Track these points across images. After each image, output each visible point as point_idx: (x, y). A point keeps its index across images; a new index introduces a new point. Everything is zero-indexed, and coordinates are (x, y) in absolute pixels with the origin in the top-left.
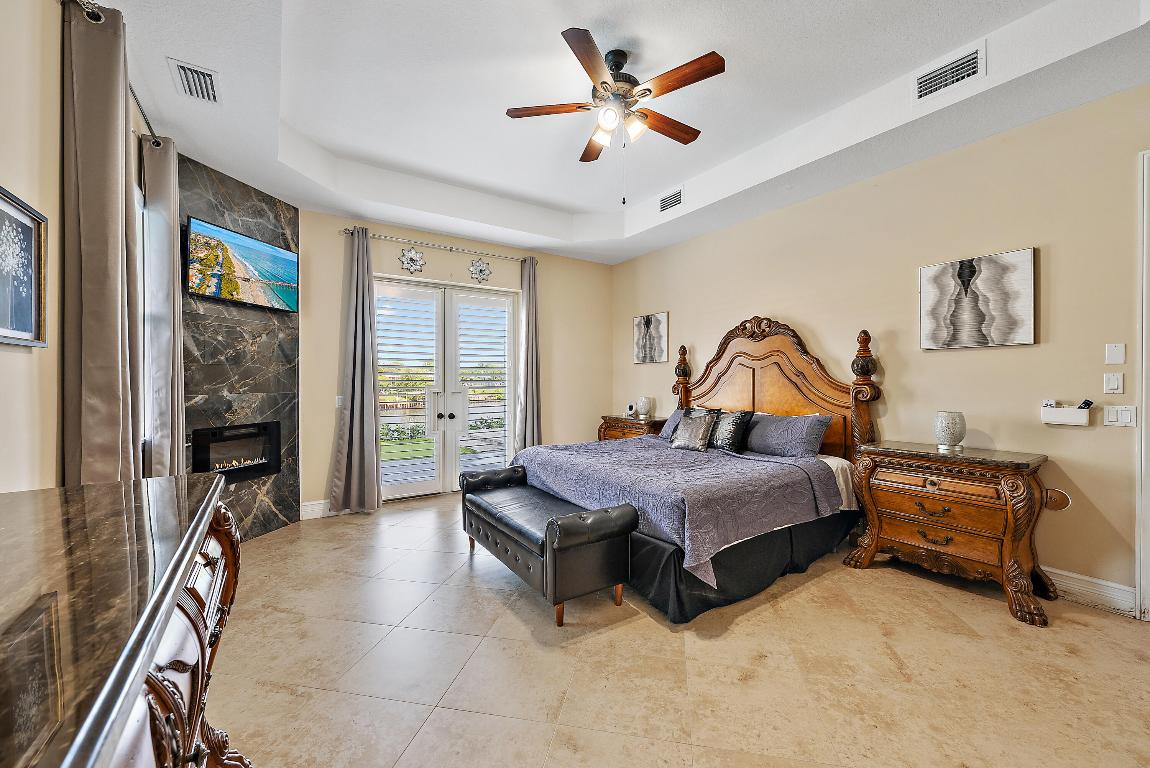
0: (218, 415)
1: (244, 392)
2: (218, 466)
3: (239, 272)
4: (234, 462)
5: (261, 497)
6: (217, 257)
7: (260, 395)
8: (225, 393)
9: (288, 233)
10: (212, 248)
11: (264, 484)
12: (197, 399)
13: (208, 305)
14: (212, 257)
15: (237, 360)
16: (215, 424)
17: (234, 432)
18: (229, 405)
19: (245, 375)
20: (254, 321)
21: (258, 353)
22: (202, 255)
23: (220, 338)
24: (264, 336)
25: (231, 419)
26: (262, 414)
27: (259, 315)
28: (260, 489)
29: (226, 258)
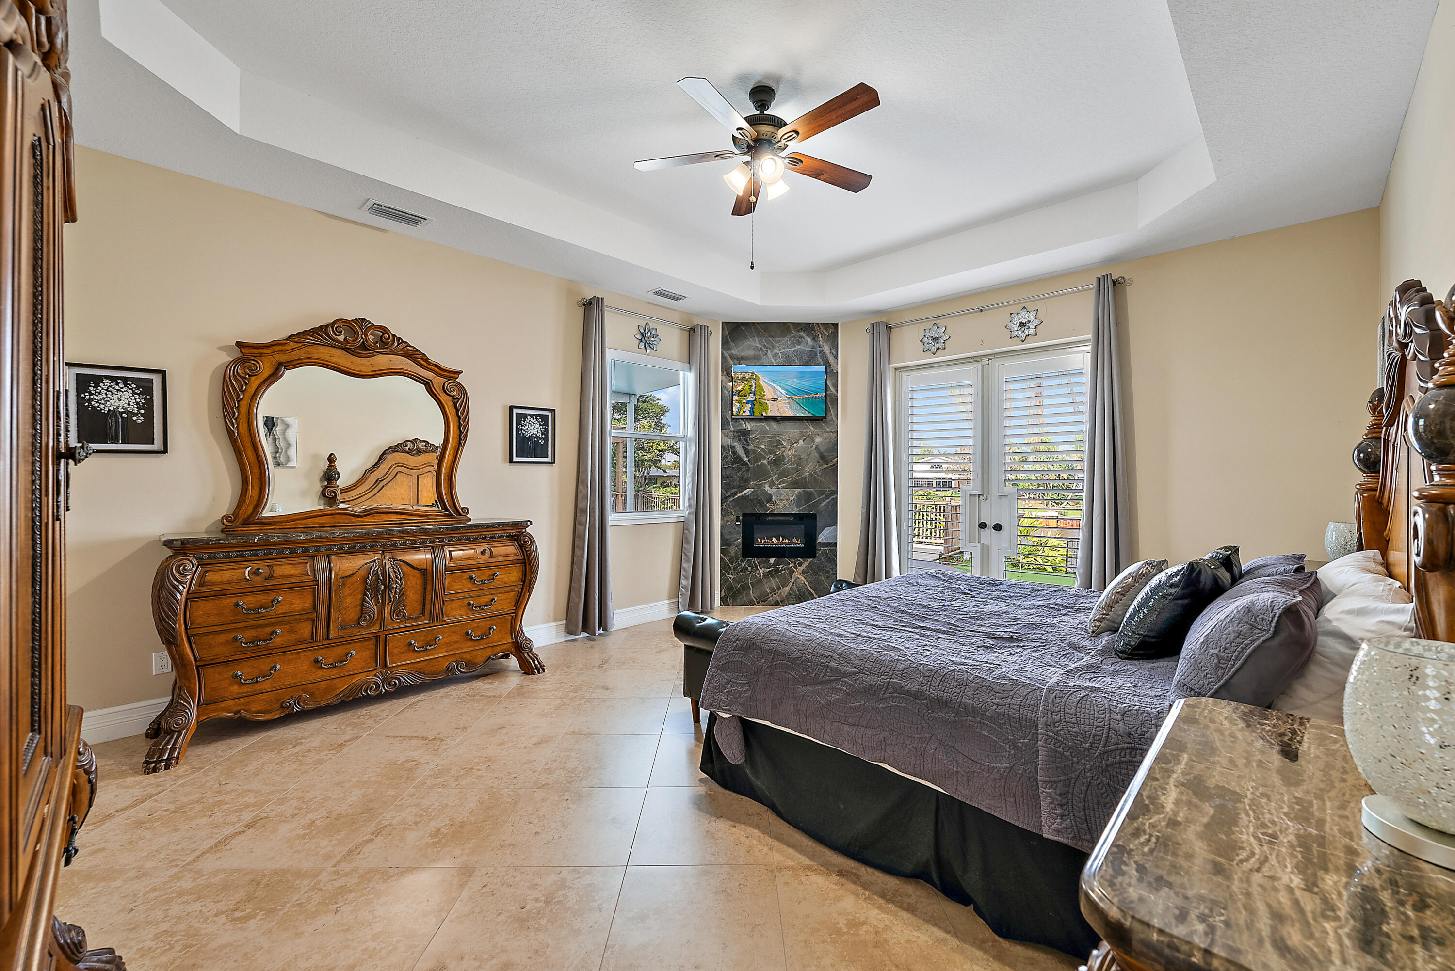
0: (761, 504)
1: (783, 487)
2: (760, 541)
3: (769, 394)
4: (774, 539)
5: (796, 574)
6: (751, 386)
7: (797, 491)
8: (767, 488)
9: (826, 349)
10: (747, 380)
11: (800, 564)
12: (745, 492)
13: (754, 424)
14: (747, 388)
15: (777, 462)
16: (758, 510)
17: (774, 518)
18: (769, 499)
19: (783, 475)
20: (791, 431)
21: (795, 456)
22: (739, 389)
23: (763, 447)
24: (801, 442)
25: (770, 508)
26: (798, 506)
27: (798, 424)
28: (796, 568)
29: (758, 386)
